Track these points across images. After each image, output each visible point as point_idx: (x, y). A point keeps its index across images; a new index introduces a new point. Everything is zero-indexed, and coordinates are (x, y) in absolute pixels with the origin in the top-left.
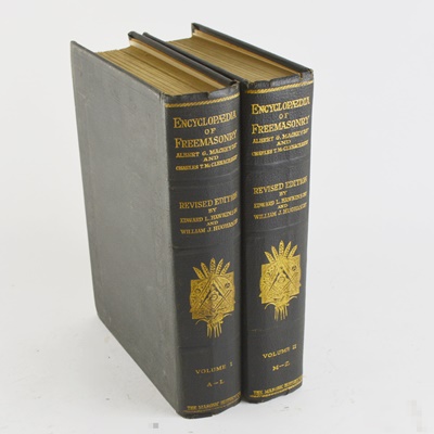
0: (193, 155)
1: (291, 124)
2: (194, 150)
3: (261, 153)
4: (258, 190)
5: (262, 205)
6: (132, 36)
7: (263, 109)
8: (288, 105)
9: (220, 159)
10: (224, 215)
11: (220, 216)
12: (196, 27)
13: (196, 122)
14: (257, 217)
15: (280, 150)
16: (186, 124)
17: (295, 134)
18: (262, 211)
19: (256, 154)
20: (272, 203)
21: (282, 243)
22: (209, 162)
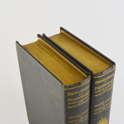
0: (75, 103)
1: (108, 83)
2: (75, 101)
3: (97, 95)
4: (96, 106)
5: (97, 110)
6: (39, 36)
7: (99, 82)
8: (107, 78)
9: (84, 101)
10: (84, 117)
11: (83, 118)
12: (62, 29)
13: (76, 93)
14: (95, 114)
15: (104, 92)
16: (72, 94)
17: (109, 86)
18: (97, 111)
19: (96, 96)
20: (100, 108)
21: (103, 118)
22: (80, 104)
